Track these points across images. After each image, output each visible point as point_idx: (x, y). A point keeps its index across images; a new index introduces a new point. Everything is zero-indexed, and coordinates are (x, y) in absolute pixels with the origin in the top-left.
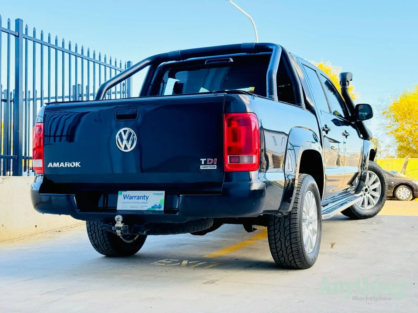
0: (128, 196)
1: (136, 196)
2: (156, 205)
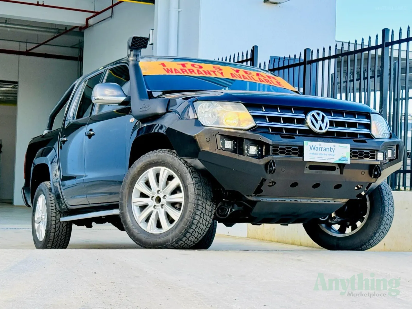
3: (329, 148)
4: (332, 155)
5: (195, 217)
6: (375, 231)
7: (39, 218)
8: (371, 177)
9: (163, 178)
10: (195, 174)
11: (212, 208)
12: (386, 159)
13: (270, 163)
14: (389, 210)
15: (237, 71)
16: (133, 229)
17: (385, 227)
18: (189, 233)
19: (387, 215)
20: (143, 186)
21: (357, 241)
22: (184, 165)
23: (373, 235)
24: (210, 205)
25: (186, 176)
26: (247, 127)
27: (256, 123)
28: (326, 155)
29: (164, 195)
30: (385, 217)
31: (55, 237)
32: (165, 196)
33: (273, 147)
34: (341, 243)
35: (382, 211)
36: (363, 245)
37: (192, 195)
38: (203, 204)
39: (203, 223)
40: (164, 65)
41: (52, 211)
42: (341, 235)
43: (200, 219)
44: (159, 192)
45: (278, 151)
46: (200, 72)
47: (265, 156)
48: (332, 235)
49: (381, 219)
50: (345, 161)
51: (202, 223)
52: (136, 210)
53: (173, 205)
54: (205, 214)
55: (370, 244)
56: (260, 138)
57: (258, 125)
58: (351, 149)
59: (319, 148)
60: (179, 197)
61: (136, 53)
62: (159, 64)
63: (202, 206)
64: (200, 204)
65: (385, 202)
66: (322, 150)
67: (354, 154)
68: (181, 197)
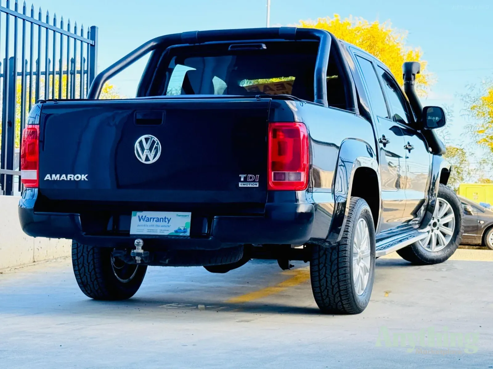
0: (145, 218)
1: (155, 218)
2: (181, 229)
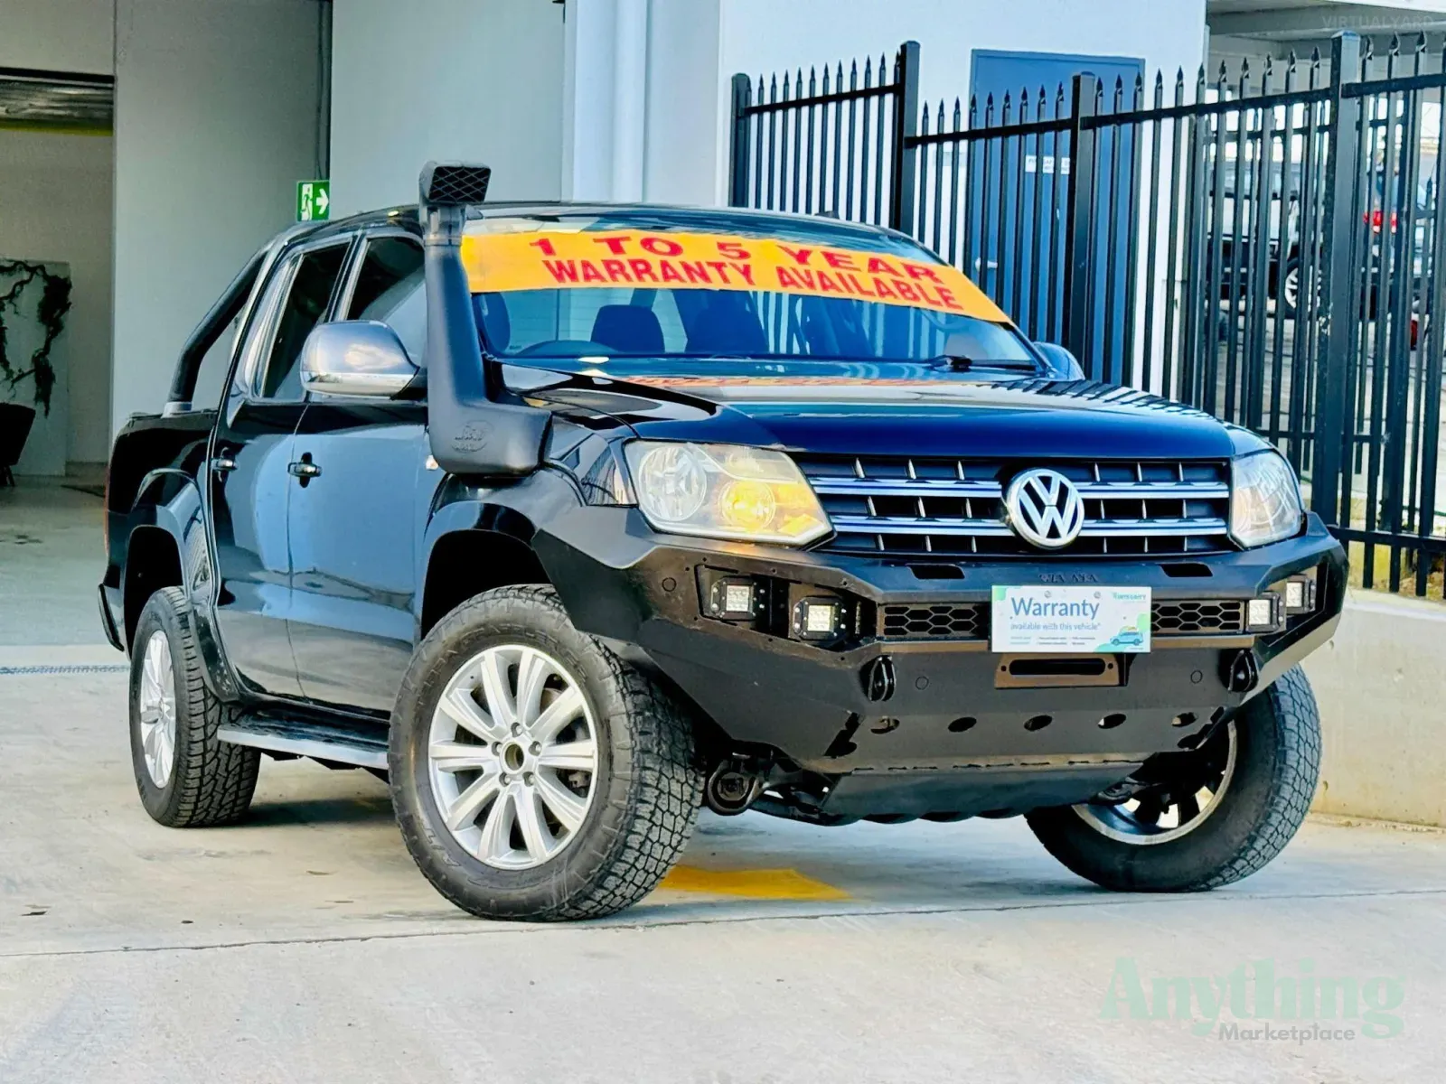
3: (1080, 603)
4: (1088, 627)
5: (633, 826)
6: (1253, 833)
7: (153, 708)
8: (1227, 686)
9: (530, 683)
10: (633, 682)
11: (692, 787)
12: (1281, 619)
13: (876, 665)
14: (1302, 761)
15: (802, 257)
16: (435, 848)
17: (1287, 817)
18: (615, 874)
19: (1294, 779)
20: (464, 706)
21: (1191, 863)
22: (596, 650)
23: (1246, 843)
24: (683, 780)
25: (604, 685)
26: (802, 538)
27: (834, 521)
28: (1068, 627)
29: (534, 739)
30: (1285, 786)
31: (206, 780)
32: (536, 743)
33: (888, 611)
34: (1141, 868)
35: (1277, 766)
36: (1210, 876)
37: (622, 752)
38: (659, 780)
39: (661, 841)
40: (546, 246)
41: (191, 697)
42: (1141, 840)
43: (650, 829)
44: (519, 730)
45: (903, 621)
46: (672, 270)
47: (861, 636)
48: (1111, 836)
49: (1271, 794)
50: (1132, 646)
51: (658, 841)
52: (442, 785)
53: (564, 777)
54: (668, 810)
55: (1238, 872)
56: (845, 580)
57: (838, 528)
58: (1153, 600)
59: (1046, 606)
60: (583, 754)
61: (447, 218)
62: (532, 244)
63: (657, 788)
64: (649, 782)
65: (1287, 734)
66: (1053, 614)
67: (1165, 617)
68: (590, 754)
